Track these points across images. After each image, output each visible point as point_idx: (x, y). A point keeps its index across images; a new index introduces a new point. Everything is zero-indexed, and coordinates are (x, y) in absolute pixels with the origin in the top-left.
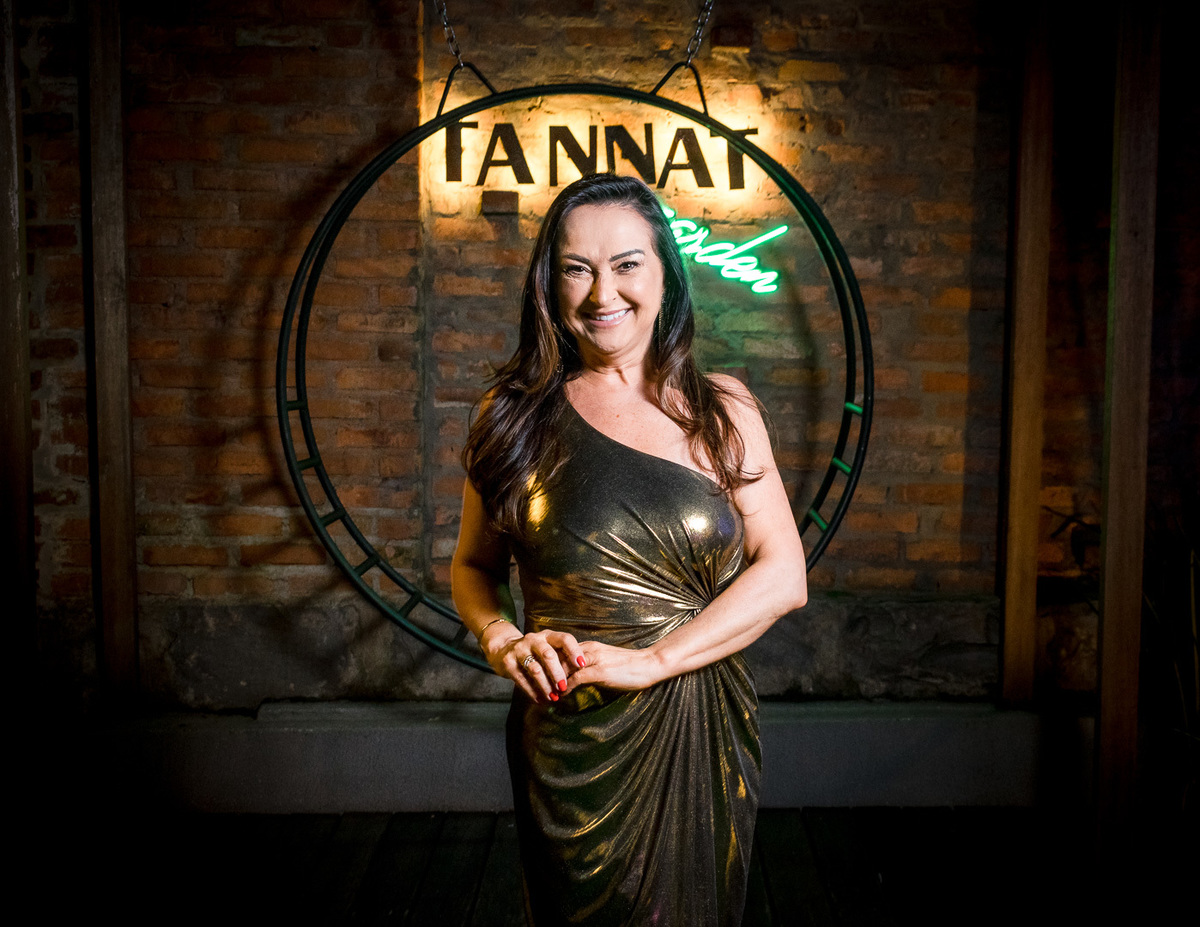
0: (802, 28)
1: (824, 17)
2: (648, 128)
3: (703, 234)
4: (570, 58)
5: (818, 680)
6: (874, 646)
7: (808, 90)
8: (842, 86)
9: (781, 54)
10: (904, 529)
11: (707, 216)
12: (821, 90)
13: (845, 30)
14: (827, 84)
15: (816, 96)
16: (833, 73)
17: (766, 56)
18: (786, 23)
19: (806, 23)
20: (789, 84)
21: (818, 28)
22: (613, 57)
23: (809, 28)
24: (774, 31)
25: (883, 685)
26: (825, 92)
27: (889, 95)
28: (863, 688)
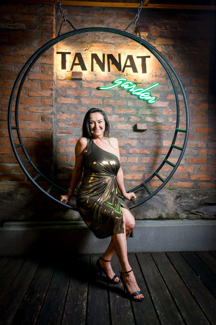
0: (162, 29)
1: (168, 27)
2: (119, 55)
3: (134, 86)
4: (97, 36)
5: (167, 214)
6: (184, 204)
7: (164, 47)
8: (173, 46)
9: (156, 36)
10: (190, 171)
11: (135, 81)
12: (167, 47)
13: (174, 30)
14: (168, 45)
15: (166, 49)
16: (170, 42)
17: (152, 37)
18: (157, 28)
19: (163, 28)
20: (158, 45)
21: (166, 29)
22: (109, 36)
23: (164, 29)
24: (154, 30)
25: (186, 215)
26: (168, 48)
27: (186, 49)
28: (180, 216)
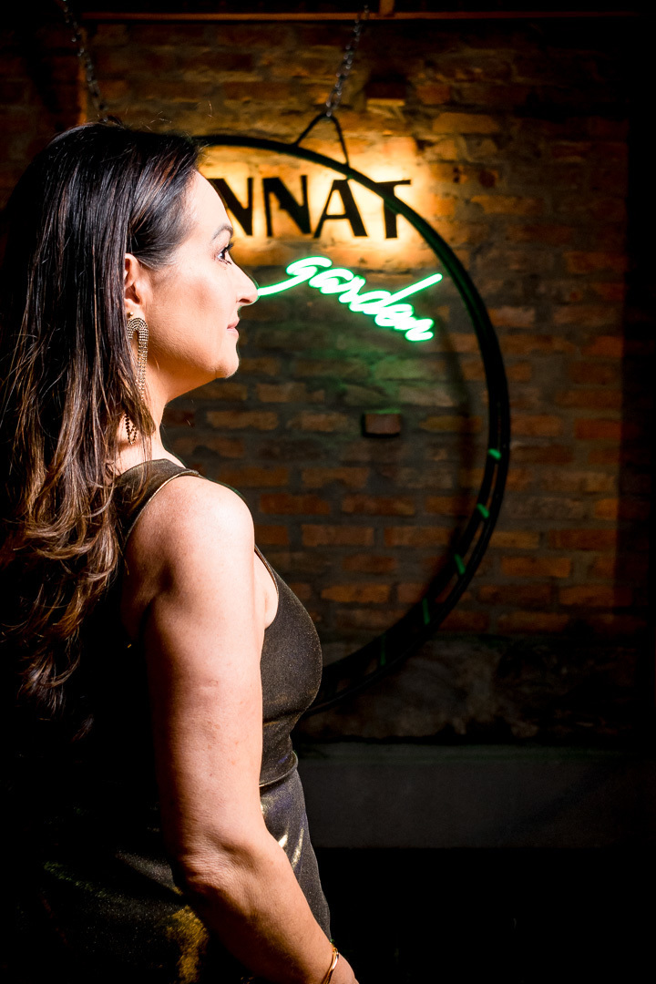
0: (457, 81)
1: (478, 70)
2: (304, 179)
3: (360, 282)
4: (227, 111)
5: (472, 723)
6: (526, 690)
7: (462, 142)
8: (495, 138)
9: (435, 106)
10: (557, 573)
11: (363, 266)
12: (474, 142)
13: (499, 82)
14: (480, 136)
15: (470, 150)
16: (486, 125)
17: (421, 108)
18: (440, 77)
19: (461, 76)
20: (444, 136)
21: (471, 80)
22: (269, 111)
23: (462, 81)
24: (429, 83)
25: (535, 729)
26: (479, 144)
27: (542, 146)
28: (515, 730)
